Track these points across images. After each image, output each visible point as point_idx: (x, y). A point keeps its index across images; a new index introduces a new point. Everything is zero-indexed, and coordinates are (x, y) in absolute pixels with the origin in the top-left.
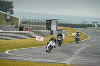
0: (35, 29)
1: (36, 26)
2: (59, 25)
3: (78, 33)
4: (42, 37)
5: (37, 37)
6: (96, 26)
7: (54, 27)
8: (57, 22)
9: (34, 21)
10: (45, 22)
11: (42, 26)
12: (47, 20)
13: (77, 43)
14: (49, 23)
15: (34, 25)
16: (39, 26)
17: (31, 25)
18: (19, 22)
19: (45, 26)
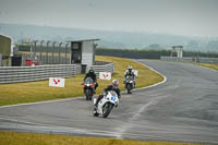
0: (46, 61)
1: (50, 54)
2: (98, 52)
3: (130, 70)
4: (63, 80)
5: (51, 79)
6: (180, 55)
7: (87, 58)
8: (95, 46)
9: (44, 45)
10: (70, 45)
11: (63, 55)
12: (73, 43)
13: (129, 93)
14: (77, 47)
15: (44, 54)
16: (56, 55)
17: (38, 54)
18: (12, 47)
19: (69, 56)
